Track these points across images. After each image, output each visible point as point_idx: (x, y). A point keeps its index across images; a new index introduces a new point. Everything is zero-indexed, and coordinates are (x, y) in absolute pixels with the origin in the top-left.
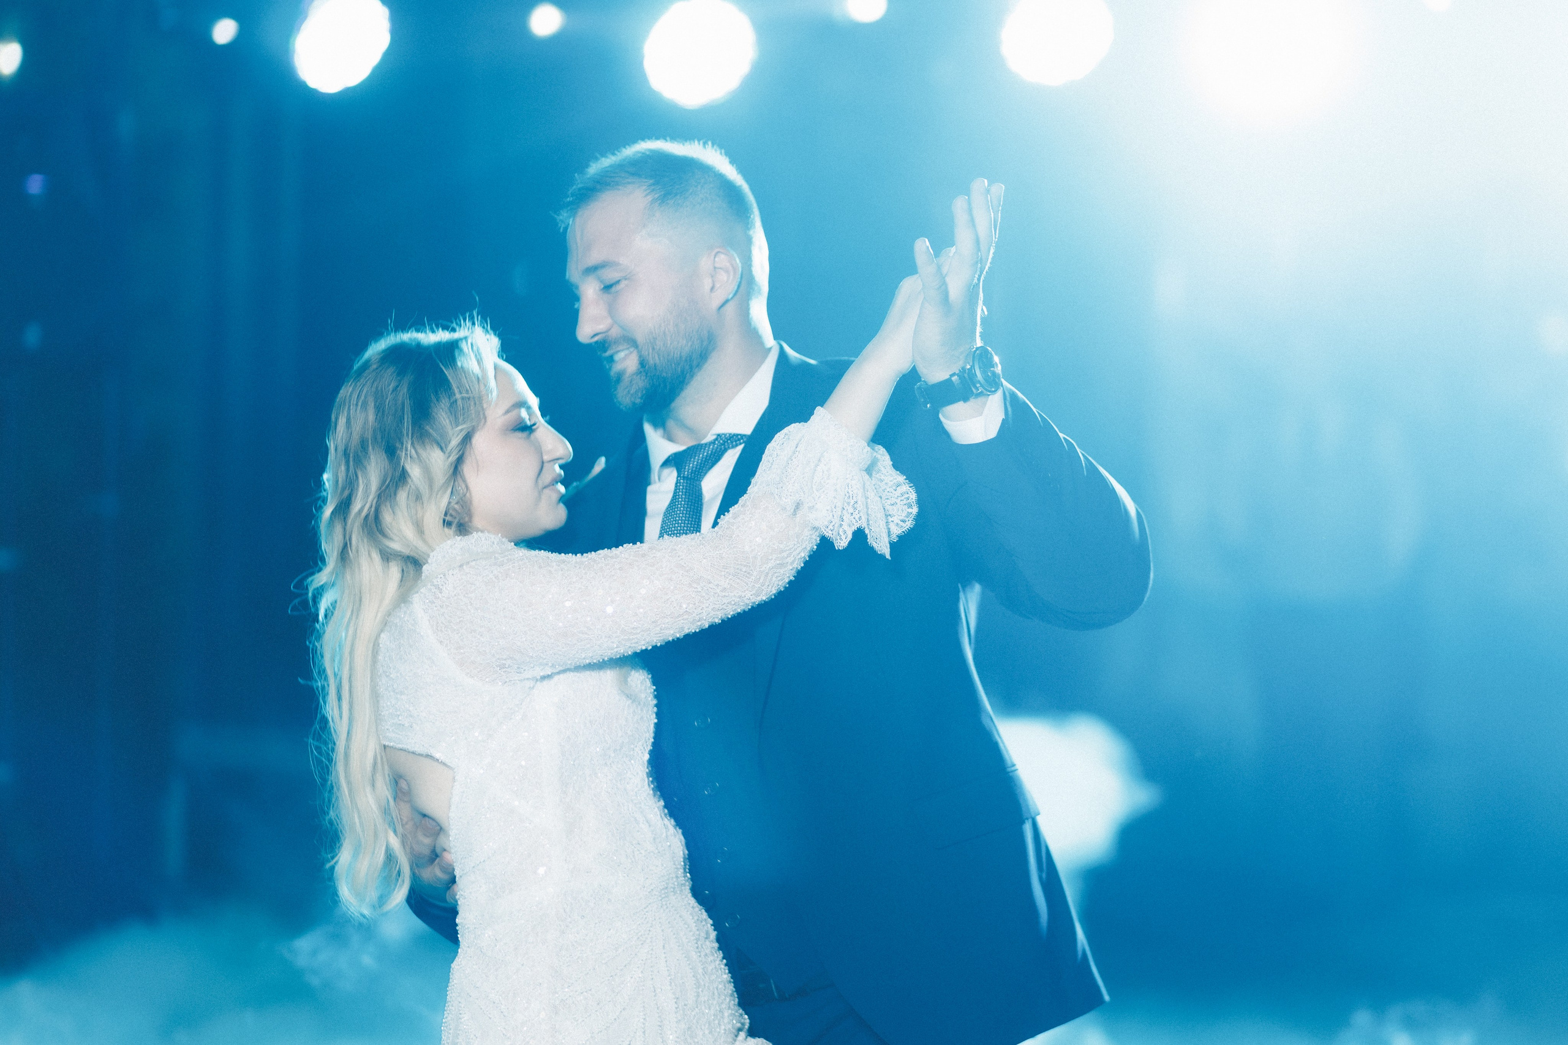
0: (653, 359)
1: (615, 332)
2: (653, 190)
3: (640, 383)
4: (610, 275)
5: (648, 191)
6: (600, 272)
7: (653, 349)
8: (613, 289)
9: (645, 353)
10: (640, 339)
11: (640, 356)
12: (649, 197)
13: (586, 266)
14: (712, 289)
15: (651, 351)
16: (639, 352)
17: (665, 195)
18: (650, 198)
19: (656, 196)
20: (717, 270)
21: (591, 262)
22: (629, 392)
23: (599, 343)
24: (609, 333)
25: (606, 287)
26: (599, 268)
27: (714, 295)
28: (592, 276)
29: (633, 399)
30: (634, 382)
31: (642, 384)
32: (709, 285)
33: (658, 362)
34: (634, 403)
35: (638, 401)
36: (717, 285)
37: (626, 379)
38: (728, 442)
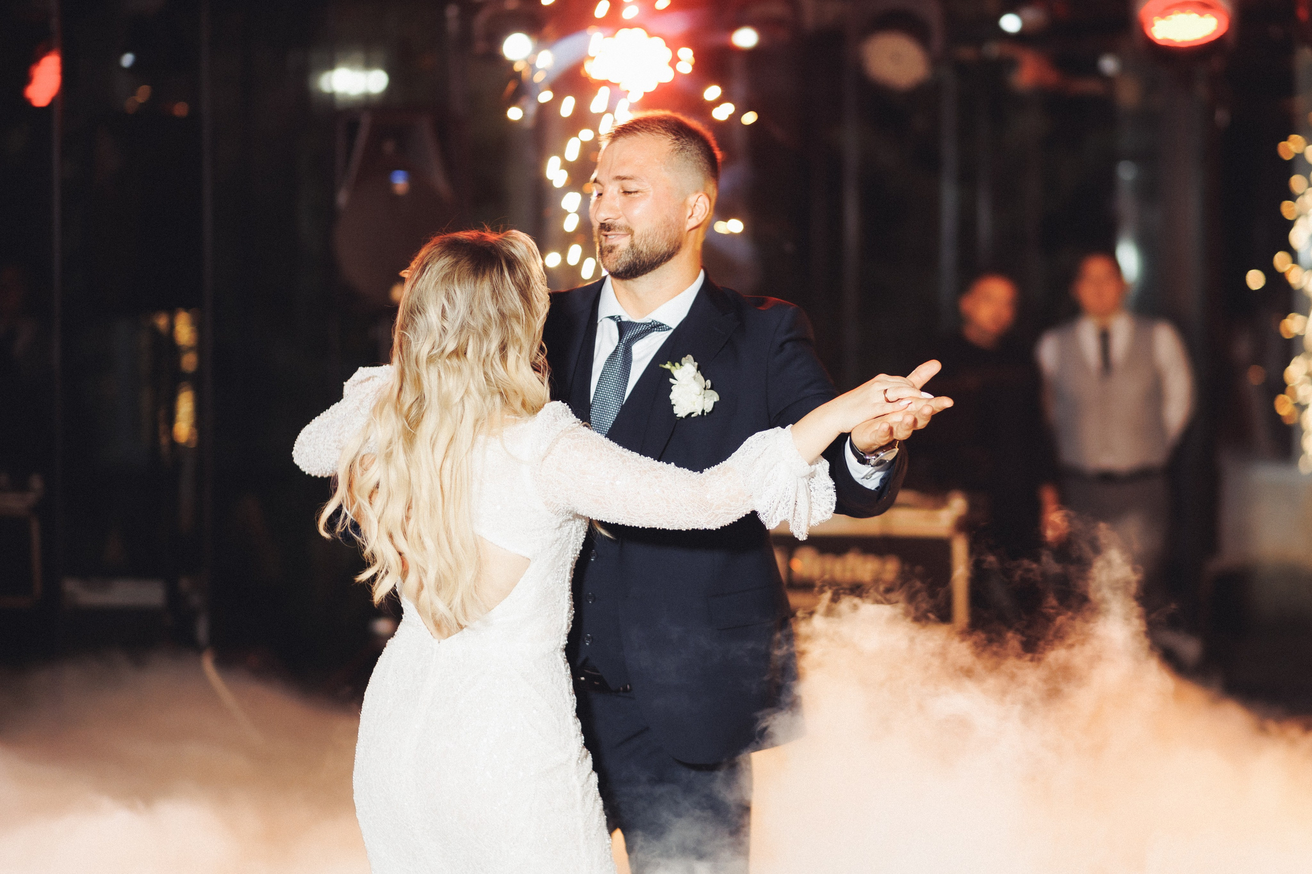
0: (642, 246)
1: (621, 222)
2: (674, 143)
4: (632, 186)
5: (671, 143)
6: (625, 182)
7: (645, 241)
8: (629, 195)
9: (637, 241)
10: (637, 232)
11: (632, 241)
13: (618, 175)
14: (691, 216)
15: (642, 242)
17: (681, 149)
18: (672, 147)
20: (696, 206)
21: (622, 173)
22: (617, 261)
23: (608, 225)
24: (617, 221)
25: (626, 193)
26: (624, 178)
27: (690, 220)
28: (618, 182)
29: (618, 267)
30: (623, 256)
31: (628, 259)
32: (689, 213)
33: (644, 250)
34: (617, 270)
35: (621, 269)
36: (693, 215)
37: (617, 253)
38: (657, 326)
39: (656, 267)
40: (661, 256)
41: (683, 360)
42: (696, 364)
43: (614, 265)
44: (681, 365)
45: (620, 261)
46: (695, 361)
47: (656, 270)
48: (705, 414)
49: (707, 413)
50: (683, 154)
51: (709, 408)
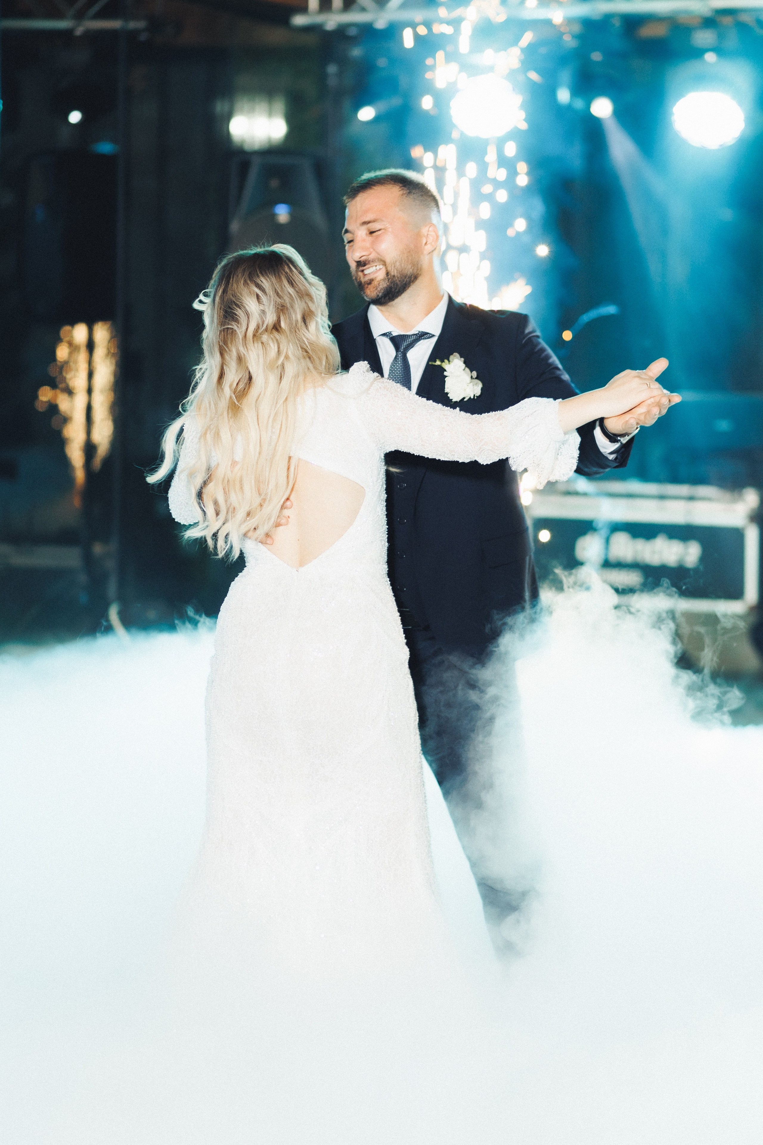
0: (394, 272)
1: (372, 256)
3: (384, 285)
4: (375, 226)
6: (370, 225)
7: (394, 267)
8: (374, 234)
9: (389, 269)
10: (388, 261)
11: (387, 270)
12: (400, 192)
13: (363, 221)
14: (426, 244)
15: (393, 268)
16: (386, 268)
19: (405, 192)
20: (429, 235)
21: (367, 219)
22: (376, 289)
23: (363, 261)
24: (370, 256)
25: (372, 233)
26: (369, 222)
27: (426, 247)
28: (365, 227)
29: (378, 293)
30: (381, 284)
31: (385, 285)
32: (424, 242)
33: (396, 274)
34: (378, 296)
35: (380, 294)
36: (428, 243)
37: (376, 283)
38: (423, 336)
39: (407, 288)
40: (409, 278)
41: (451, 357)
42: (463, 359)
43: (375, 293)
44: (449, 361)
45: (379, 289)
46: (461, 357)
47: (407, 291)
48: (475, 398)
49: (477, 396)
50: (412, 197)
51: (478, 392)
